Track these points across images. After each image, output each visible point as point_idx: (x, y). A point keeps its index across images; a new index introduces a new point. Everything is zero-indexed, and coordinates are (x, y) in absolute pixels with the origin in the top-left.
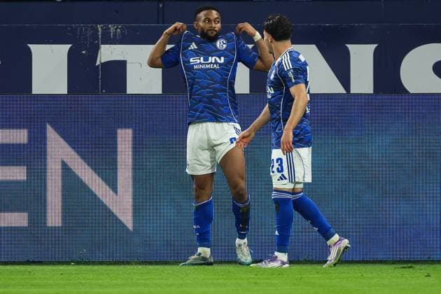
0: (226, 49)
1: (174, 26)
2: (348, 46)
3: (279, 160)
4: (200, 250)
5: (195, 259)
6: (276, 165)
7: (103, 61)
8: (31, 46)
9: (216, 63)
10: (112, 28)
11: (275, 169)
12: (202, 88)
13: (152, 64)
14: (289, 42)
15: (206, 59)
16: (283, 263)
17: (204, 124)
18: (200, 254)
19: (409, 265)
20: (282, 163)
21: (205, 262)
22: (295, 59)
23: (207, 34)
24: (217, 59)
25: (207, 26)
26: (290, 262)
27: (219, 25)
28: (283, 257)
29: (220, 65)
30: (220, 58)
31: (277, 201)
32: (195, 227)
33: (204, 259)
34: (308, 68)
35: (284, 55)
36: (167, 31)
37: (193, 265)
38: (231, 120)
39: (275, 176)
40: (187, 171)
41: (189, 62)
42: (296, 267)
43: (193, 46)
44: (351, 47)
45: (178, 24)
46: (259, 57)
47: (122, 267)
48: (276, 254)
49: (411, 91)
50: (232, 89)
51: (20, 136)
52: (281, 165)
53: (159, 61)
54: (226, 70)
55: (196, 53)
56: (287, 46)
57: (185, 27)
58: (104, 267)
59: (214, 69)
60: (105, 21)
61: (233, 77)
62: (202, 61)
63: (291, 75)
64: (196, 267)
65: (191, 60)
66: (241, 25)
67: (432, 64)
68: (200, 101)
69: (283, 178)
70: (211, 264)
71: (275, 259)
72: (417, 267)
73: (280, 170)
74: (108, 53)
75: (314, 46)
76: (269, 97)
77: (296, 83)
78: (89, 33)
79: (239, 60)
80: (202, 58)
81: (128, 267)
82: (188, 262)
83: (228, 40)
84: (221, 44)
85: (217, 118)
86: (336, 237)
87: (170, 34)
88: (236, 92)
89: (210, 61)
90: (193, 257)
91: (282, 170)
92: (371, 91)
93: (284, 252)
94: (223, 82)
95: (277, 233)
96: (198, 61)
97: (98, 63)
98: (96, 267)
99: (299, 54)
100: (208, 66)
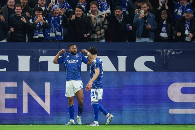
0: (78, 57)
1: (62, 50)
2: (118, 56)
3: (93, 92)
4: (71, 120)
5: (70, 123)
6: (92, 94)
7: (41, 61)
8: (18, 56)
9: (75, 62)
10: (44, 51)
11: (92, 95)
12: (71, 69)
13: (55, 62)
14: (96, 55)
15: (72, 60)
16: (97, 125)
17: (72, 81)
18: (71, 122)
19: (137, 125)
20: (94, 93)
21: (72, 124)
22: (98, 60)
23: (73, 53)
24: (76, 60)
25: (74, 50)
26: (99, 124)
27: (77, 50)
28: (97, 123)
29: (77, 62)
30: (77, 60)
31: (94, 105)
32: (69, 113)
33: (72, 123)
34: (102, 64)
35: (95, 59)
36: (60, 52)
37: (69, 125)
38: (80, 80)
39: (92, 97)
40: (66, 96)
41: (67, 61)
42: (101, 126)
43: (68, 56)
44: (118, 57)
45: (63, 50)
46: (89, 60)
47: (46, 126)
48: (95, 122)
49: (138, 71)
50: (80, 70)
51: (14, 85)
52: (93, 94)
53: (57, 61)
54: (79, 64)
55: (69, 59)
56: (96, 56)
57: (65, 51)
58: (41, 126)
59: (75, 64)
60: (42, 48)
61: (81, 66)
62: (71, 61)
63: (95, 65)
64: (70, 126)
65: (68, 61)
66: (83, 50)
67: (144, 62)
68: (70, 74)
69: (94, 98)
70: (74, 125)
71: (94, 123)
72: (139, 126)
73: (93, 95)
74: (42, 58)
75: (107, 56)
76: (90, 72)
77: (97, 68)
78: (37, 52)
79: (82, 61)
80: (71, 60)
81: (49, 126)
82: (67, 124)
83: (79, 55)
84: (77, 56)
85: (76, 79)
86: (109, 114)
87: (60, 53)
88: (82, 71)
89: (74, 61)
90: (69, 123)
91: (94, 95)
92: (125, 71)
93: (97, 121)
94: (78, 67)
95: (94, 115)
96: (70, 61)
97: (39, 62)
98: (38, 126)
99: (100, 59)
100: (73, 63)
